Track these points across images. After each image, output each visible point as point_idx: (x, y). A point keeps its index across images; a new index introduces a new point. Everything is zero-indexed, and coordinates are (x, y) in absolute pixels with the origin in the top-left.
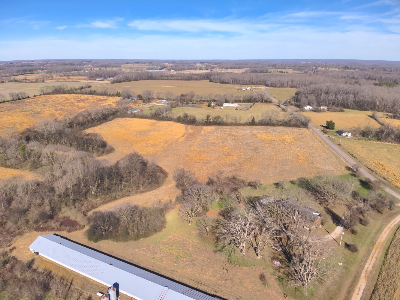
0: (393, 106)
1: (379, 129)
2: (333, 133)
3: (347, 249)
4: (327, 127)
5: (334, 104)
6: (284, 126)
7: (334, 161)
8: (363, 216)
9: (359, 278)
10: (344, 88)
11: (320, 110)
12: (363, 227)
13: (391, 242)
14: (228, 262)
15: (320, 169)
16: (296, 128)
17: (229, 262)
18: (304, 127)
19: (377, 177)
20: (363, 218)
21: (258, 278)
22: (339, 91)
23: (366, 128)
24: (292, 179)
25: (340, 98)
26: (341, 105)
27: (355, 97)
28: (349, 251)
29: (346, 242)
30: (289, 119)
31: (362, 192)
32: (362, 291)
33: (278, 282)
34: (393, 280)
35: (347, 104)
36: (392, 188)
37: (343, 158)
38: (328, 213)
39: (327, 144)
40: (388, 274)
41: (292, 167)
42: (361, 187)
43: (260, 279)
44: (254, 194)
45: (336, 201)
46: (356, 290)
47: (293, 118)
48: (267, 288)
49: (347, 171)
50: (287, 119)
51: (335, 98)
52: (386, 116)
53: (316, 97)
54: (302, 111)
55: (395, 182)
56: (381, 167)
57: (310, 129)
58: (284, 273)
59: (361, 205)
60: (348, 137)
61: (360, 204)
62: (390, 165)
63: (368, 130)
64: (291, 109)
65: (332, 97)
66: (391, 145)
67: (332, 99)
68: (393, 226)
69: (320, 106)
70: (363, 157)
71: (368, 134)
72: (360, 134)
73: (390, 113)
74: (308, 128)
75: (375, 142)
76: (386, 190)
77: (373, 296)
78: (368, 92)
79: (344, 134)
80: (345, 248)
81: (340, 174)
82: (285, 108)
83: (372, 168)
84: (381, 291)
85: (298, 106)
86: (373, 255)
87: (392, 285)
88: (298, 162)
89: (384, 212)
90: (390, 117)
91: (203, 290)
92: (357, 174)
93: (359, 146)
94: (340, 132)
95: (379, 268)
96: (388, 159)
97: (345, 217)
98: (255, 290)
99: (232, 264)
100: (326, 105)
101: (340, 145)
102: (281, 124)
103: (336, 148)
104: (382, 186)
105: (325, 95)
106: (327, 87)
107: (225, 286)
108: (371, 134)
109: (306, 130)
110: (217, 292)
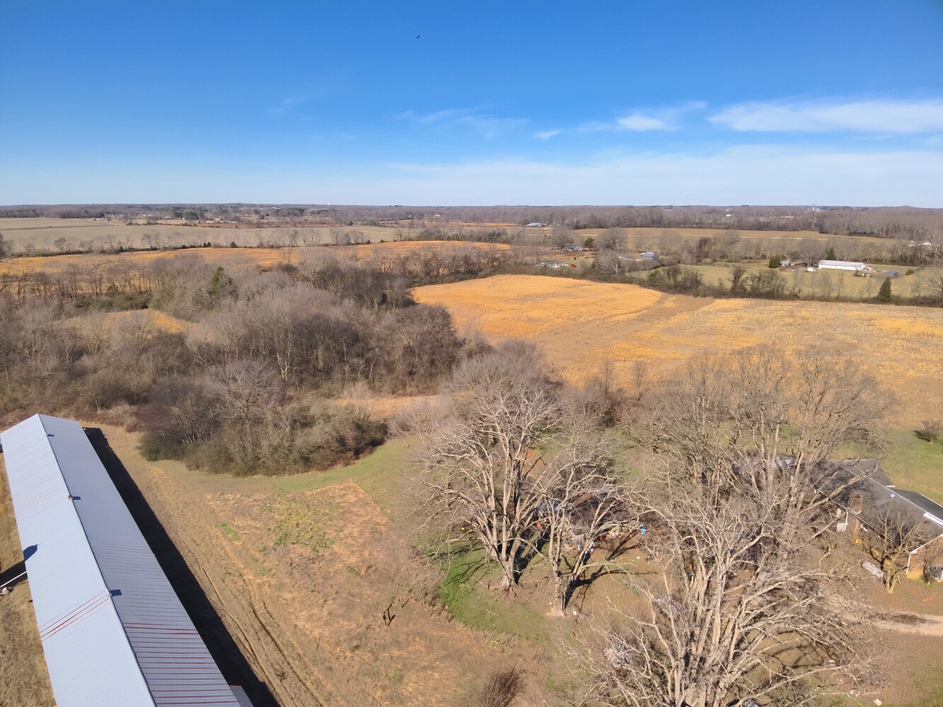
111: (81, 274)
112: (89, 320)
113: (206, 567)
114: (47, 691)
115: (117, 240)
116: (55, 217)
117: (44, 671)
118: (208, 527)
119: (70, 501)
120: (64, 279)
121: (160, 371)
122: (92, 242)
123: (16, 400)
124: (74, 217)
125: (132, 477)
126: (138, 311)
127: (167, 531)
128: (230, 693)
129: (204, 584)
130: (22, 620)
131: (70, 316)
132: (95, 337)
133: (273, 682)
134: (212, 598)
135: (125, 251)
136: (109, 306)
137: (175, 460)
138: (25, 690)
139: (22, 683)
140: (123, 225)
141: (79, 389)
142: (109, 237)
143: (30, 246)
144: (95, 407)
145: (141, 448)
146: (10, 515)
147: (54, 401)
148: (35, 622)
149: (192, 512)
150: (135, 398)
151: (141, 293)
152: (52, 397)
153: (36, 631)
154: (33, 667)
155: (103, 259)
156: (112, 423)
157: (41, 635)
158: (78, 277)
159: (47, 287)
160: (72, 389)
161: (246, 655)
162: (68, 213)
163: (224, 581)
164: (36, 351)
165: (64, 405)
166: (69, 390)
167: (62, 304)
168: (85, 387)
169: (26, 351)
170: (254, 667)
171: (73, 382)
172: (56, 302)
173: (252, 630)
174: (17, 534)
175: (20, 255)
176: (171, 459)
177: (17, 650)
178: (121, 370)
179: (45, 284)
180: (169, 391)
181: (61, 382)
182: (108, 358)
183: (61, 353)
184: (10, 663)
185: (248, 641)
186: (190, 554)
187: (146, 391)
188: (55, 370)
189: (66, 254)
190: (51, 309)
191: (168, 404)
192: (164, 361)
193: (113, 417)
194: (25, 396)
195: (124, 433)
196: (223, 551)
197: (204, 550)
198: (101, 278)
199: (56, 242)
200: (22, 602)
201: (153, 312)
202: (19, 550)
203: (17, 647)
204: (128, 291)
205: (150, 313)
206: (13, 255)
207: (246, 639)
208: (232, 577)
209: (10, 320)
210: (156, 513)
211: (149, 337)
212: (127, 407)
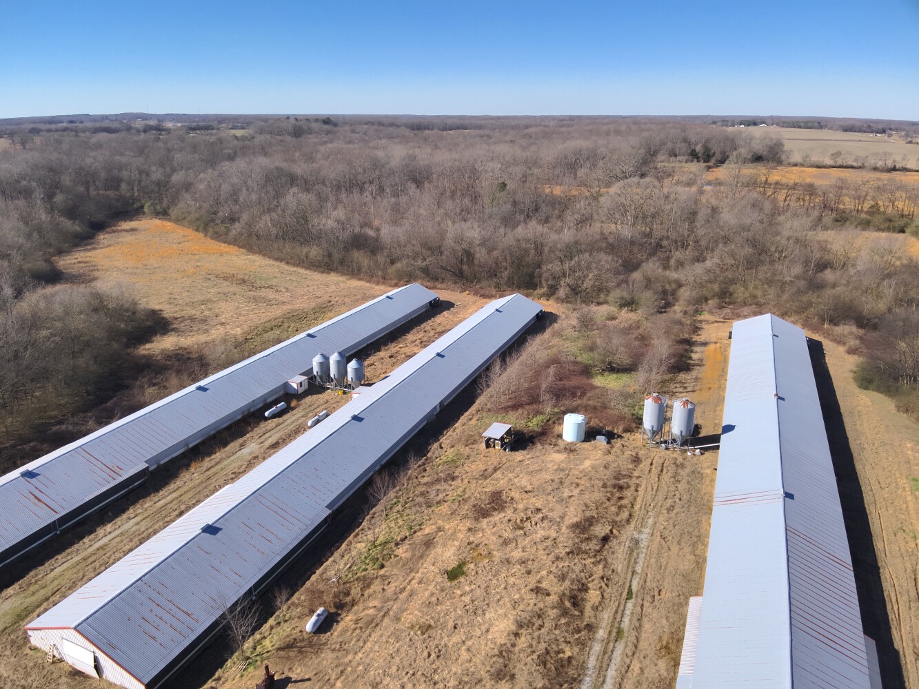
111: (847, 189)
112: (843, 235)
113: (883, 512)
114: (703, 547)
115: (892, 158)
116: (838, 130)
117: (707, 530)
118: (898, 475)
119: (775, 399)
120: (830, 192)
121: (899, 301)
122: (867, 157)
123: (755, 297)
124: (855, 131)
125: (838, 397)
126: (894, 234)
127: (855, 461)
128: (863, 641)
129: (875, 528)
130: (703, 481)
131: (826, 228)
132: (844, 253)
133: (907, 656)
134: (878, 545)
135: (897, 170)
136: (866, 225)
137: (886, 395)
138: (686, 537)
139: (686, 530)
140: (902, 143)
141: (814, 300)
142: (885, 154)
143: (807, 157)
144: (823, 320)
145: (855, 373)
146: (721, 393)
147: (788, 305)
148: (713, 487)
149: (886, 453)
150: (865, 322)
151: (902, 216)
152: (787, 301)
153: (711, 495)
154: (699, 522)
155: (873, 176)
156: (834, 340)
157: (715, 500)
158: (844, 191)
159: (812, 198)
160: (807, 299)
161: (891, 616)
162: (851, 127)
163: (895, 535)
164: (785, 257)
165: (795, 312)
166: (805, 298)
167: (822, 216)
168: (820, 300)
169: (777, 255)
170: (894, 632)
171: (811, 292)
172: (816, 213)
173: (906, 596)
174: (722, 410)
175: (796, 165)
176: (881, 393)
177: (691, 502)
178: (860, 291)
179: (811, 195)
180: (901, 324)
181: (799, 289)
182: (850, 277)
183: (807, 263)
184: (682, 510)
185: (898, 604)
186: (870, 493)
187: (878, 318)
188: (797, 277)
189: (838, 167)
190: (811, 219)
191: (896, 337)
192: (906, 292)
193: (837, 335)
194: (764, 295)
195: (843, 354)
196: (905, 505)
197: (886, 496)
198: (866, 195)
199: (832, 155)
200: (708, 467)
201: (909, 238)
202: (720, 424)
203: (692, 500)
204: (890, 212)
205: (905, 239)
206: (789, 164)
207: (897, 601)
208: (905, 535)
209: (771, 224)
210: (850, 440)
211: (898, 263)
212: (854, 329)
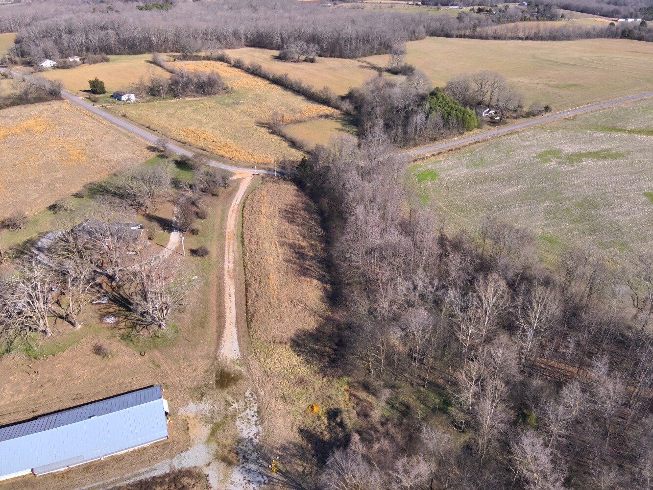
0: (177, 42)
1: (170, 79)
2: (107, 99)
3: (195, 255)
4: (94, 92)
5: (88, 50)
6: (18, 104)
7: (127, 143)
8: (198, 207)
9: (224, 283)
10: (94, 19)
11: (69, 64)
12: (202, 221)
13: (242, 226)
14: (30, 360)
15: (111, 161)
16: (42, 103)
17: (33, 359)
18: (56, 100)
19: (193, 150)
20: (198, 210)
21: (92, 355)
22: (88, 26)
23: (152, 82)
24: (74, 191)
25: (95, 38)
26: (101, 50)
27: (118, 34)
28: (199, 258)
29: (190, 248)
30: (23, 91)
31: (183, 177)
32: (233, 296)
33: (124, 343)
34: (262, 267)
35: (109, 46)
36: (218, 160)
37: (138, 135)
38: (151, 221)
39: (105, 118)
40: (253, 263)
41: (65, 171)
42: (178, 170)
43: (96, 353)
44: (19, 238)
45: (155, 200)
46: (227, 298)
47: (29, 87)
48: (111, 359)
49: (152, 153)
50: (18, 91)
51: (87, 38)
52: (172, 59)
53: (54, 42)
54: (40, 71)
55: (219, 151)
56: (193, 135)
57: (67, 101)
58: (126, 327)
59: (189, 194)
60: (132, 101)
61: (188, 192)
62: (203, 129)
63: (155, 84)
64: (18, 71)
65: (81, 38)
66: (195, 101)
67: (82, 41)
68: (236, 206)
69: (67, 57)
70: (165, 128)
71: (158, 91)
72: (147, 93)
73: (176, 52)
74: (63, 99)
75: (172, 101)
76: (211, 165)
77: (248, 295)
78: (134, 22)
79: (124, 98)
80: (192, 255)
81: (144, 160)
82: (7, 71)
83: (183, 139)
84: (254, 284)
85: (29, 64)
86: (228, 249)
87: (263, 273)
88: (72, 161)
89: (220, 194)
90: (178, 58)
91: (13, 422)
92: (167, 153)
93: (152, 112)
94: (117, 96)
95: (242, 261)
96: (197, 121)
97: (176, 216)
98: (96, 372)
99: (40, 359)
100: (76, 55)
101: (124, 116)
102: (11, 103)
103: (121, 122)
104: (205, 160)
105: (68, 36)
106: (66, 21)
107: (44, 396)
108: (163, 89)
109: (61, 104)
110: (36, 411)
